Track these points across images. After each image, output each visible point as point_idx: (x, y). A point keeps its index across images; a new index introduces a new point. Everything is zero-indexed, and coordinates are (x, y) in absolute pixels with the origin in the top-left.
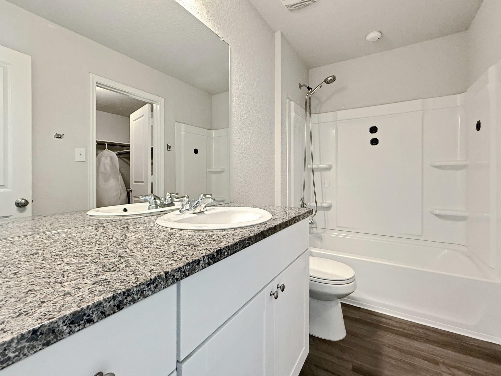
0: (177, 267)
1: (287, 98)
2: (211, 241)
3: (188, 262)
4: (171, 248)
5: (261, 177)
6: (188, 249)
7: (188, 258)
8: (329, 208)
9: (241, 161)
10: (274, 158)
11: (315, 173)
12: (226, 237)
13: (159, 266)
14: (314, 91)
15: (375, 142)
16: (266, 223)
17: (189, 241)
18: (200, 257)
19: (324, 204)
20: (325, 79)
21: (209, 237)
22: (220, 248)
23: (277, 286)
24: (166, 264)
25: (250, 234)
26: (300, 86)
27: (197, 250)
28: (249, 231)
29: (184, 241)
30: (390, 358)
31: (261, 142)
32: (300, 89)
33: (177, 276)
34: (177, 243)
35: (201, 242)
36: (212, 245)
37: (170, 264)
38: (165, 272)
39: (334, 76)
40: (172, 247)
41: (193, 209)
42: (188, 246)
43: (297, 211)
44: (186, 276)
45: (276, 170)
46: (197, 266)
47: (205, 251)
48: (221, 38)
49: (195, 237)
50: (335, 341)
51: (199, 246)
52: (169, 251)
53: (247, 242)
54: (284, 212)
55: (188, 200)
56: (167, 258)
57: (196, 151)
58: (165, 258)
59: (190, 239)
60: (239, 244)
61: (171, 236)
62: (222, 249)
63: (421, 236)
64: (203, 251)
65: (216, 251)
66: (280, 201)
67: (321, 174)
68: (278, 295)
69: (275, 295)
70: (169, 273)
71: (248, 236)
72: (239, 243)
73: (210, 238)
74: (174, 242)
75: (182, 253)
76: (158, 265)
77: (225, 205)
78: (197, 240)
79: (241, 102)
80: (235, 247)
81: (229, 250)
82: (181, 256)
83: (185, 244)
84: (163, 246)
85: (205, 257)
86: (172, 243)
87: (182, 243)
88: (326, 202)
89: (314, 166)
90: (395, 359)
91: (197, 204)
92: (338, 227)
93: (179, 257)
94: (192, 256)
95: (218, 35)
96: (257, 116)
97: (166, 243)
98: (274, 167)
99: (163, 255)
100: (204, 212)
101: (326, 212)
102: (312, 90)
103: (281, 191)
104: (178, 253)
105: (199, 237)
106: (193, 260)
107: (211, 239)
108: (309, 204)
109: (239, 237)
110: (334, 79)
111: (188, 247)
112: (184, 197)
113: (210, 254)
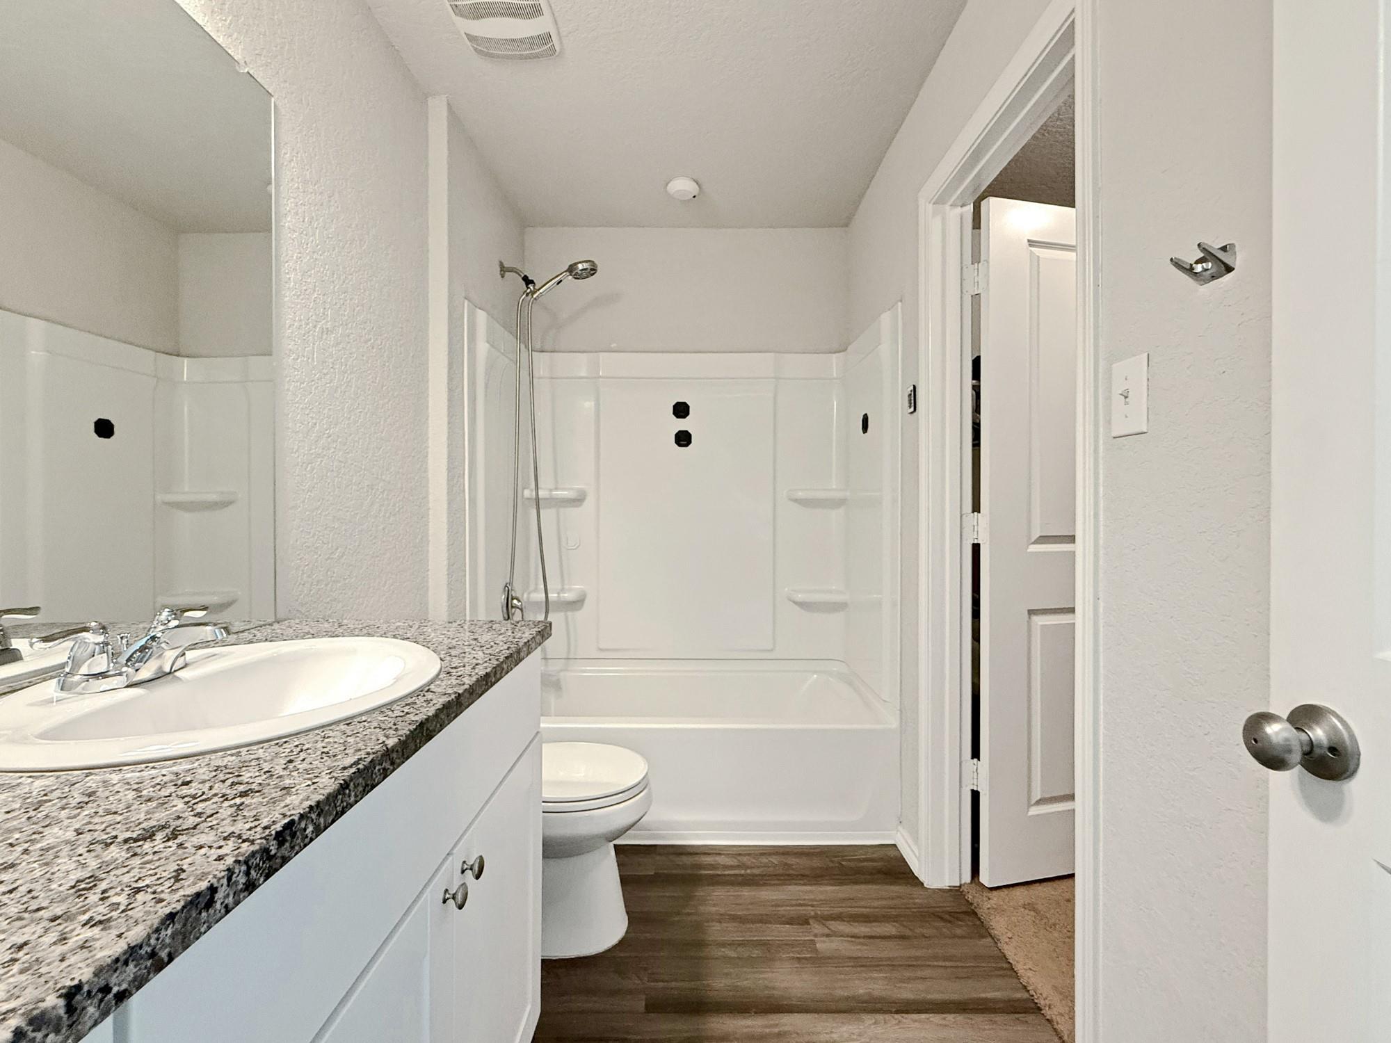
0: (120, 947)
1: (466, 298)
2: (243, 794)
3: (167, 910)
4: (64, 868)
5: (384, 529)
6: (150, 851)
7: (162, 896)
8: (577, 604)
9: (317, 483)
10: (426, 471)
11: (541, 511)
12: (302, 767)
13: (22, 972)
14: (541, 291)
15: (683, 439)
16: (428, 691)
17: (142, 816)
18: (215, 876)
19: (566, 595)
20: (570, 266)
21: (229, 782)
22: (286, 821)
23: (463, 865)
24: (60, 949)
25: (385, 739)
26: (501, 271)
27: (193, 850)
28: (378, 730)
29: (119, 818)
30: (724, 945)
31: (385, 421)
32: (503, 276)
33: (120, 985)
34: (88, 837)
35: (199, 810)
36: (254, 813)
37: (82, 947)
38: (63, 991)
39: (593, 262)
40: (65, 863)
41: (124, 669)
42: (145, 839)
43: (509, 633)
44: (159, 966)
45: (431, 505)
46: (204, 914)
47: (231, 844)
48: (242, 62)
49: (165, 792)
50: (603, 953)
51: (194, 828)
52: (54, 886)
53: (379, 770)
54: (474, 642)
55: (101, 639)
56: (53, 920)
57: (104, 428)
58: (46, 924)
59: (144, 807)
60: (352, 784)
61: (46, 809)
62: (296, 818)
63: (772, 650)
64: (220, 847)
65: (273, 832)
66: (445, 597)
67: (558, 514)
68: (467, 894)
69: (459, 897)
70: (86, 988)
71: (377, 748)
72: (351, 780)
73: (233, 784)
74: (70, 835)
75: (126, 879)
76: (16, 968)
77: (259, 634)
78: (180, 805)
79: (314, 291)
80: (340, 797)
81: (319, 815)
82: (124, 895)
83: (128, 835)
84: (13, 865)
85: (237, 871)
86: (58, 845)
87: (114, 833)
88: (570, 590)
89: (541, 493)
90: (731, 944)
91: (143, 649)
92: (601, 650)
93: (115, 900)
94: (177, 879)
95: (230, 52)
96: (370, 340)
97: (26, 851)
98: (426, 497)
99: (26, 910)
100: (177, 674)
101: (569, 614)
102: (534, 289)
103: (448, 569)
104: (103, 886)
105: (185, 790)
106: (189, 899)
107: (242, 788)
108: (525, 596)
109: (349, 761)
110: (592, 270)
111: (147, 846)
112: (85, 629)
113: (253, 854)
